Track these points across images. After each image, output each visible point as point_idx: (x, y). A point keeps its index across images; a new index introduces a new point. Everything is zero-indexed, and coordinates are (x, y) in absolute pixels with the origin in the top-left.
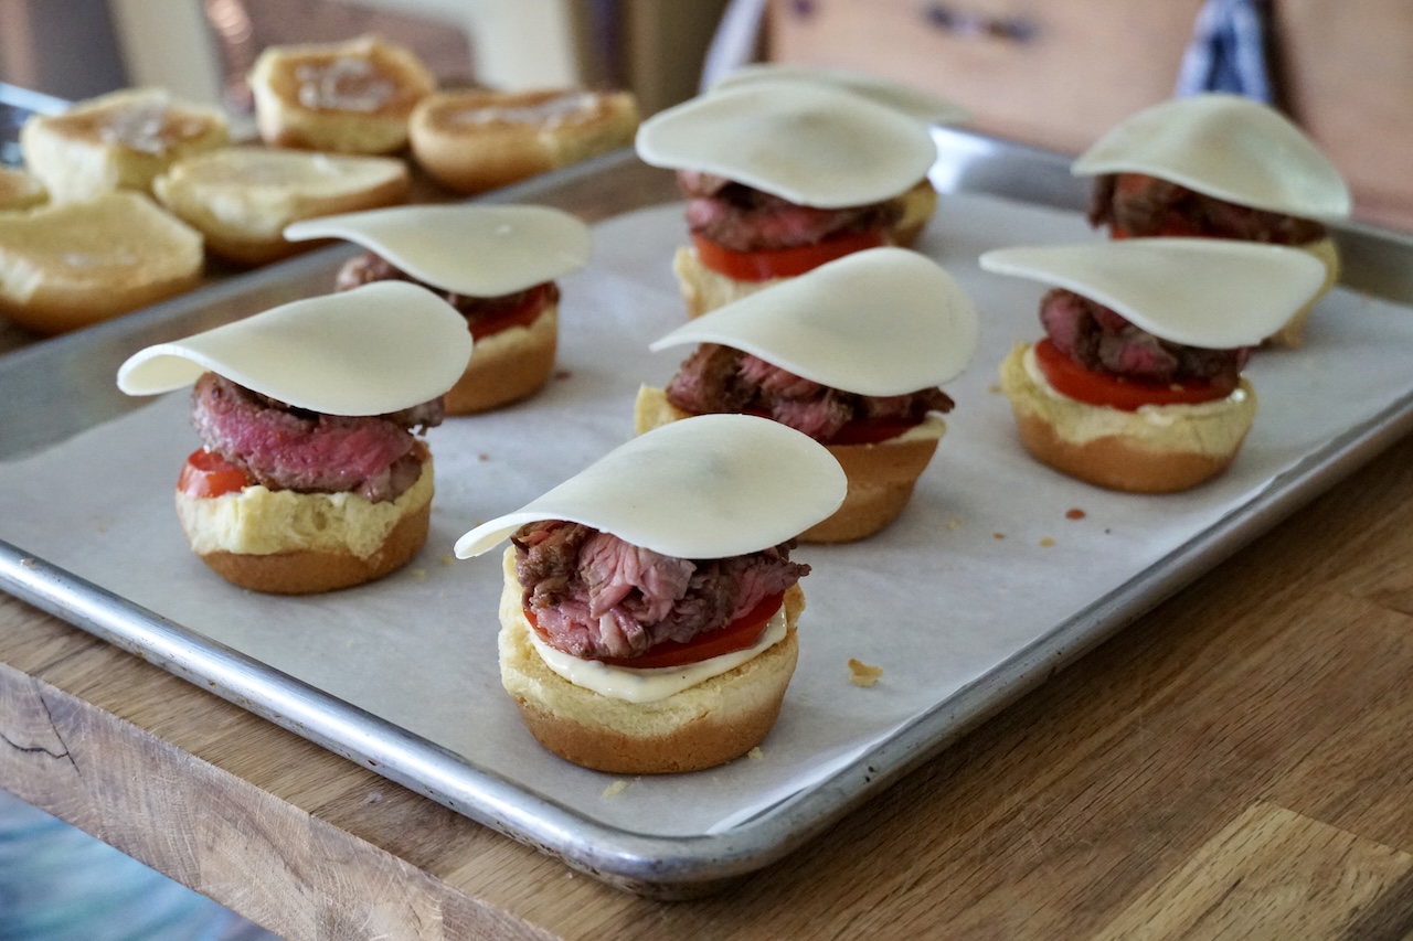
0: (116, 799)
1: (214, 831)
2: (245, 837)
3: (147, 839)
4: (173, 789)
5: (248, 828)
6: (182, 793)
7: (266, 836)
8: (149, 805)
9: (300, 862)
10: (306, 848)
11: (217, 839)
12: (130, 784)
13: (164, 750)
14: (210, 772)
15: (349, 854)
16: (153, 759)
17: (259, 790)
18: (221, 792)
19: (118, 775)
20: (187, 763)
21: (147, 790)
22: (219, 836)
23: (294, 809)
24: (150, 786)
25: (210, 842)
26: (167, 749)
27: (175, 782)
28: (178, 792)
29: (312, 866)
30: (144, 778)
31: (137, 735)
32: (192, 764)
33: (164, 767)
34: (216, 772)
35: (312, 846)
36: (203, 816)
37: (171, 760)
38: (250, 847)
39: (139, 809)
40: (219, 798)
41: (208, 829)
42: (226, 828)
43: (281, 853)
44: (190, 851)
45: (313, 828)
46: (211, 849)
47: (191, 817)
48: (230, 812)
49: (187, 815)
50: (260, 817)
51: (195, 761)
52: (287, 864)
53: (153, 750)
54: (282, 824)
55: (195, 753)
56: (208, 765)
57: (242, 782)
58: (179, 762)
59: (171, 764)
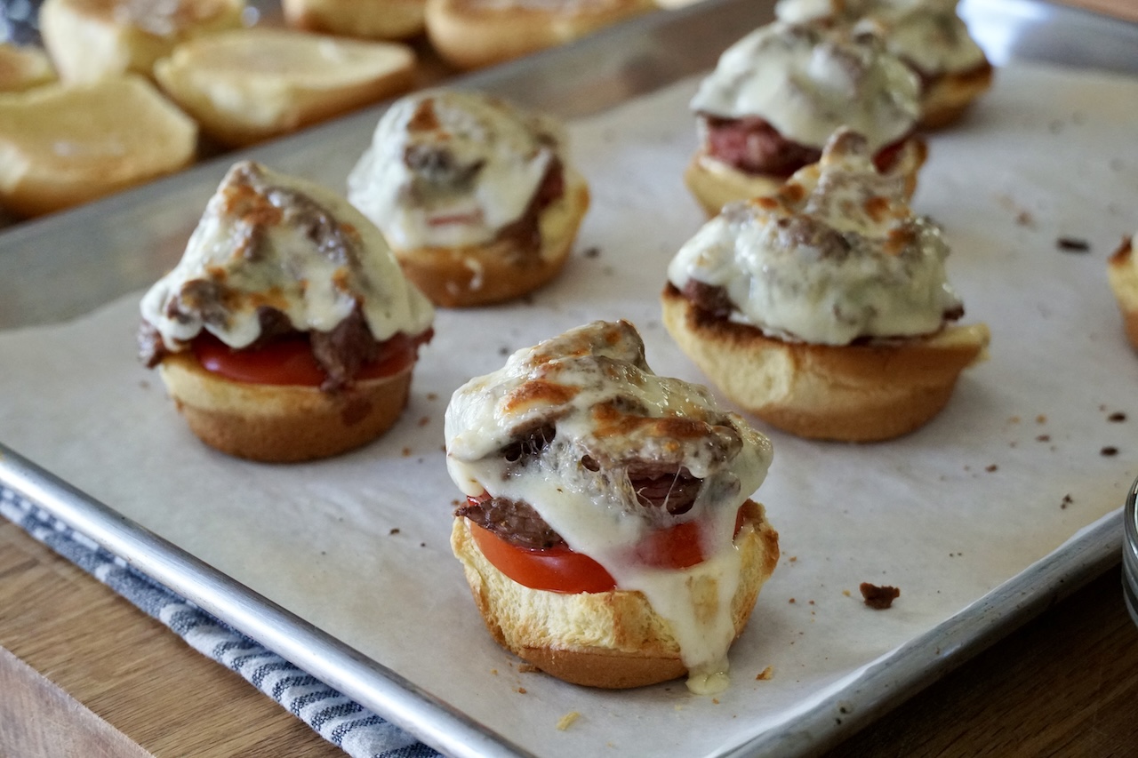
0: (16, 736)
4: (66, 734)
6: (74, 741)
8: (46, 748)
12: (28, 724)
13: (57, 696)
14: (98, 724)
16: (47, 703)
17: (141, 749)
18: (108, 745)
19: (18, 713)
20: (77, 713)
21: (43, 733)
24: (46, 729)
26: (60, 695)
27: (68, 729)
28: (71, 740)
30: (40, 720)
31: (32, 677)
32: (82, 714)
33: (58, 713)
34: (103, 725)
37: (64, 707)
39: (37, 750)
40: (106, 751)
51: (85, 711)
53: (47, 694)
55: (84, 703)
56: (95, 716)
57: (126, 738)
58: (70, 709)
59: (63, 710)
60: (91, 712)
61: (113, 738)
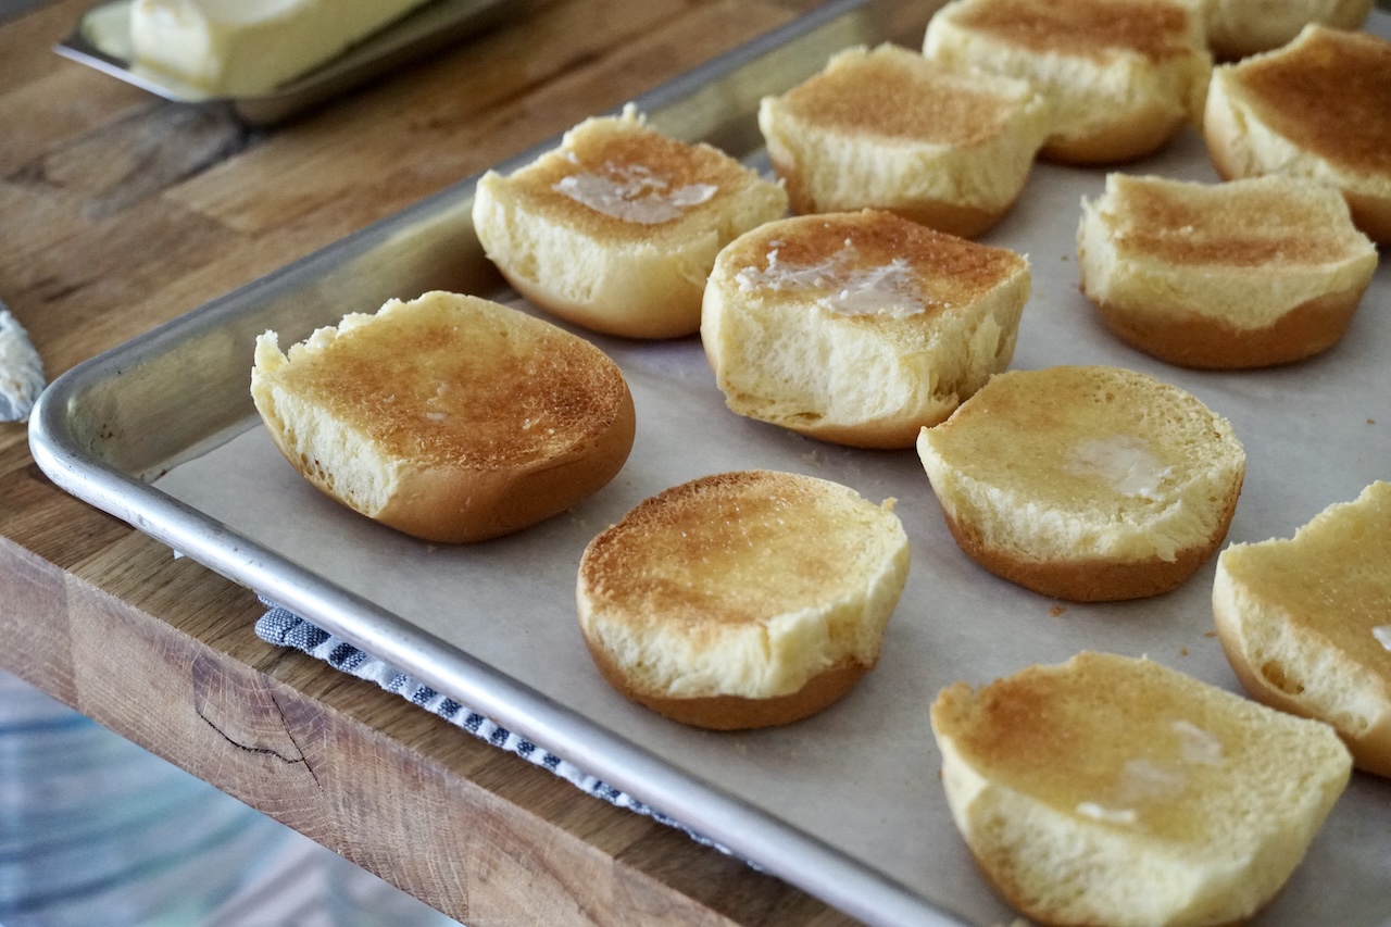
0: (363, 814)
1: (489, 863)
2: (529, 874)
3: (402, 861)
4: (439, 811)
5: (533, 865)
6: (450, 818)
7: (556, 875)
8: (407, 827)
9: (599, 908)
10: (608, 895)
11: (493, 871)
12: (383, 801)
13: (430, 770)
14: (489, 801)
15: (662, 906)
16: (416, 778)
17: (550, 826)
18: (501, 823)
19: (368, 789)
20: (459, 788)
21: (405, 810)
22: (495, 868)
23: (594, 851)
24: (409, 806)
25: (484, 874)
26: (434, 769)
27: (443, 805)
28: (446, 817)
29: (615, 914)
30: (402, 796)
31: (395, 750)
32: (466, 789)
33: (429, 788)
34: (495, 801)
35: (615, 892)
36: (476, 845)
37: (440, 782)
38: (535, 885)
39: (393, 828)
40: (498, 829)
41: (482, 859)
42: (505, 862)
43: (575, 895)
44: (456, 880)
45: (617, 874)
46: (483, 880)
47: (461, 845)
48: (511, 845)
49: (455, 843)
50: (549, 854)
51: (470, 787)
52: (581, 908)
53: (416, 769)
54: (579, 866)
55: (470, 777)
56: (485, 792)
57: (529, 815)
58: (447, 783)
59: (438, 785)
60: (479, 787)
61: (509, 815)
